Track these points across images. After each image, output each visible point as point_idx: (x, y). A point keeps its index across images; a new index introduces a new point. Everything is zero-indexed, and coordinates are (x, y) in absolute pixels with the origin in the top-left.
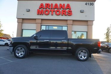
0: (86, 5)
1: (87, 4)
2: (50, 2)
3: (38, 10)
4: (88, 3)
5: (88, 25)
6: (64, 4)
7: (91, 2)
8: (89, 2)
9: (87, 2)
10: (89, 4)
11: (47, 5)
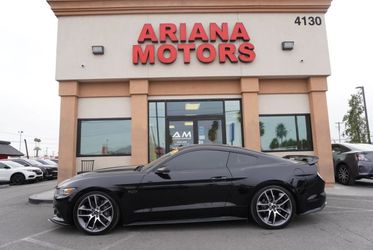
0: (299, 23)
1: (302, 21)
2: (176, 20)
3: (134, 47)
4: (304, 18)
5: (309, 93)
6: (225, 25)
7: (314, 16)
8: (307, 16)
9: (301, 16)
10: (308, 21)
11: (168, 28)
